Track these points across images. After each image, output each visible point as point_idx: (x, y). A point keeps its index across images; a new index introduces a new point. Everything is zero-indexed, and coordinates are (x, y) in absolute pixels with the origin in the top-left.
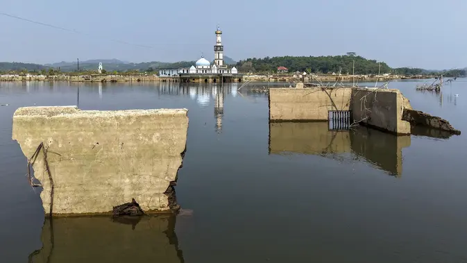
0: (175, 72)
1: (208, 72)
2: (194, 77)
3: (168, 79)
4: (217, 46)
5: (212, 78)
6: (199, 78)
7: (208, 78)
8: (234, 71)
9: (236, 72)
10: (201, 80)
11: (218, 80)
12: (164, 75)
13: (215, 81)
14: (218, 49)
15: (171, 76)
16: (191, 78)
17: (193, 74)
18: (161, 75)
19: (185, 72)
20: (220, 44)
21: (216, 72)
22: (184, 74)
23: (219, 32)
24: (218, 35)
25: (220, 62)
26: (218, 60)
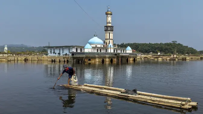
0: (66, 51)
1: (102, 51)
2: (90, 57)
3: (58, 60)
4: (107, 27)
5: (109, 58)
6: (95, 58)
7: (105, 58)
8: (129, 50)
9: (131, 52)
10: (97, 60)
11: (115, 60)
12: (53, 55)
13: (111, 61)
14: (108, 29)
15: (61, 55)
16: (86, 58)
17: (89, 53)
18: (50, 54)
19: (79, 51)
20: (110, 25)
21: (112, 51)
22: (77, 53)
23: (109, 13)
24: (109, 16)
25: (110, 42)
26: (108, 40)
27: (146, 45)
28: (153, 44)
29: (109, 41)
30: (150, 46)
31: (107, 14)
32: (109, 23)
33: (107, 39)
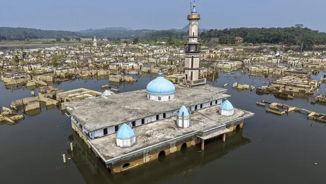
5: (177, 144)
7: (168, 146)
20: (194, 41)
23: (194, 17)
24: (193, 23)
25: (193, 75)
26: (190, 71)
27: (257, 30)
28: (267, 29)
29: (192, 72)
30: (263, 32)
31: (190, 19)
32: (193, 38)
33: (188, 69)
